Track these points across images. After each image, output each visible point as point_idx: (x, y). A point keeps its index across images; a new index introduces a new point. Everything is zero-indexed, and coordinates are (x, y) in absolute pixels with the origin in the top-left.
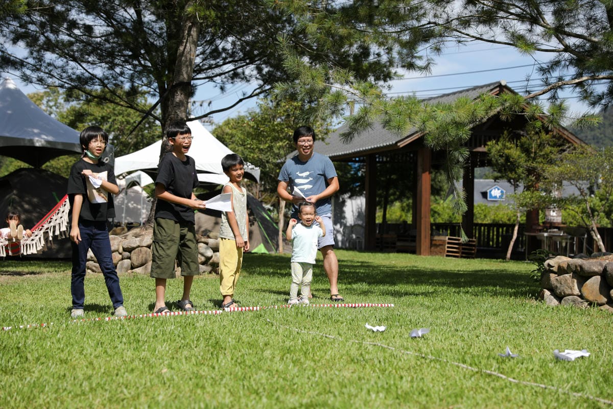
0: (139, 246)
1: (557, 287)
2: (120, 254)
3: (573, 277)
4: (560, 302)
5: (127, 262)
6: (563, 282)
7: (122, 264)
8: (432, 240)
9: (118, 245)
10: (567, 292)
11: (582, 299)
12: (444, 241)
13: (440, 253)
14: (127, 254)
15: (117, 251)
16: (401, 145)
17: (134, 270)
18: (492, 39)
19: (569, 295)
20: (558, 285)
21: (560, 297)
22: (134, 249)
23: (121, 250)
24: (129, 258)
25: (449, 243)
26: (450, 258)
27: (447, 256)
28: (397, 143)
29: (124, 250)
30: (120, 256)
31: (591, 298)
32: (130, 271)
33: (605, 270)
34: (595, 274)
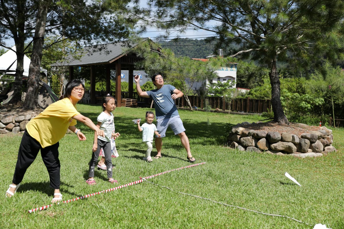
0: (24, 120)
1: (244, 142)
2: (14, 124)
3: (252, 138)
4: (246, 149)
5: (18, 128)
6: (247, 140)
7: (16, 129)
8: (121, 100)
9: (13, 119)
10: (249, 145)
11: (258, 148)
12: (125, 101)
13: (123, 105)
14: (18, 124)
15: (12, 122)
16: (111, 62)
17: (22, 132)
18: (207, 29)
19: (250, 146)
20: (245, 141)
21: (245, 147)
22: (21, 121)
23: (14, 122)
24: (19, 126)
25: (127, 101)
26: (127, 107)
27: (126, 106)
28: (109, 61)
29: (16, 122)
30: (14, 125)
31: (262, 148)
32: (20, 132)
33: (267, 135)
34: (263, 137)
